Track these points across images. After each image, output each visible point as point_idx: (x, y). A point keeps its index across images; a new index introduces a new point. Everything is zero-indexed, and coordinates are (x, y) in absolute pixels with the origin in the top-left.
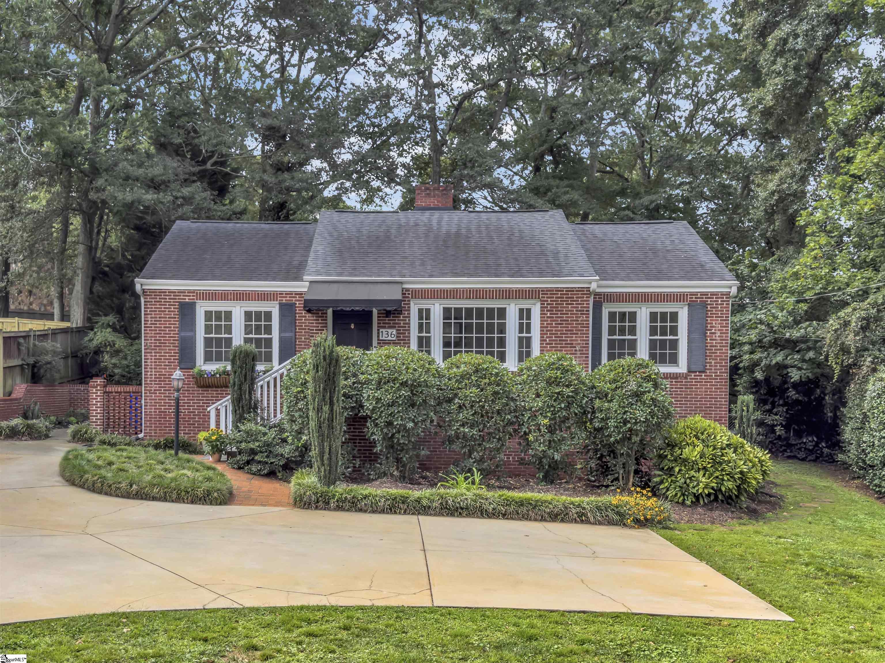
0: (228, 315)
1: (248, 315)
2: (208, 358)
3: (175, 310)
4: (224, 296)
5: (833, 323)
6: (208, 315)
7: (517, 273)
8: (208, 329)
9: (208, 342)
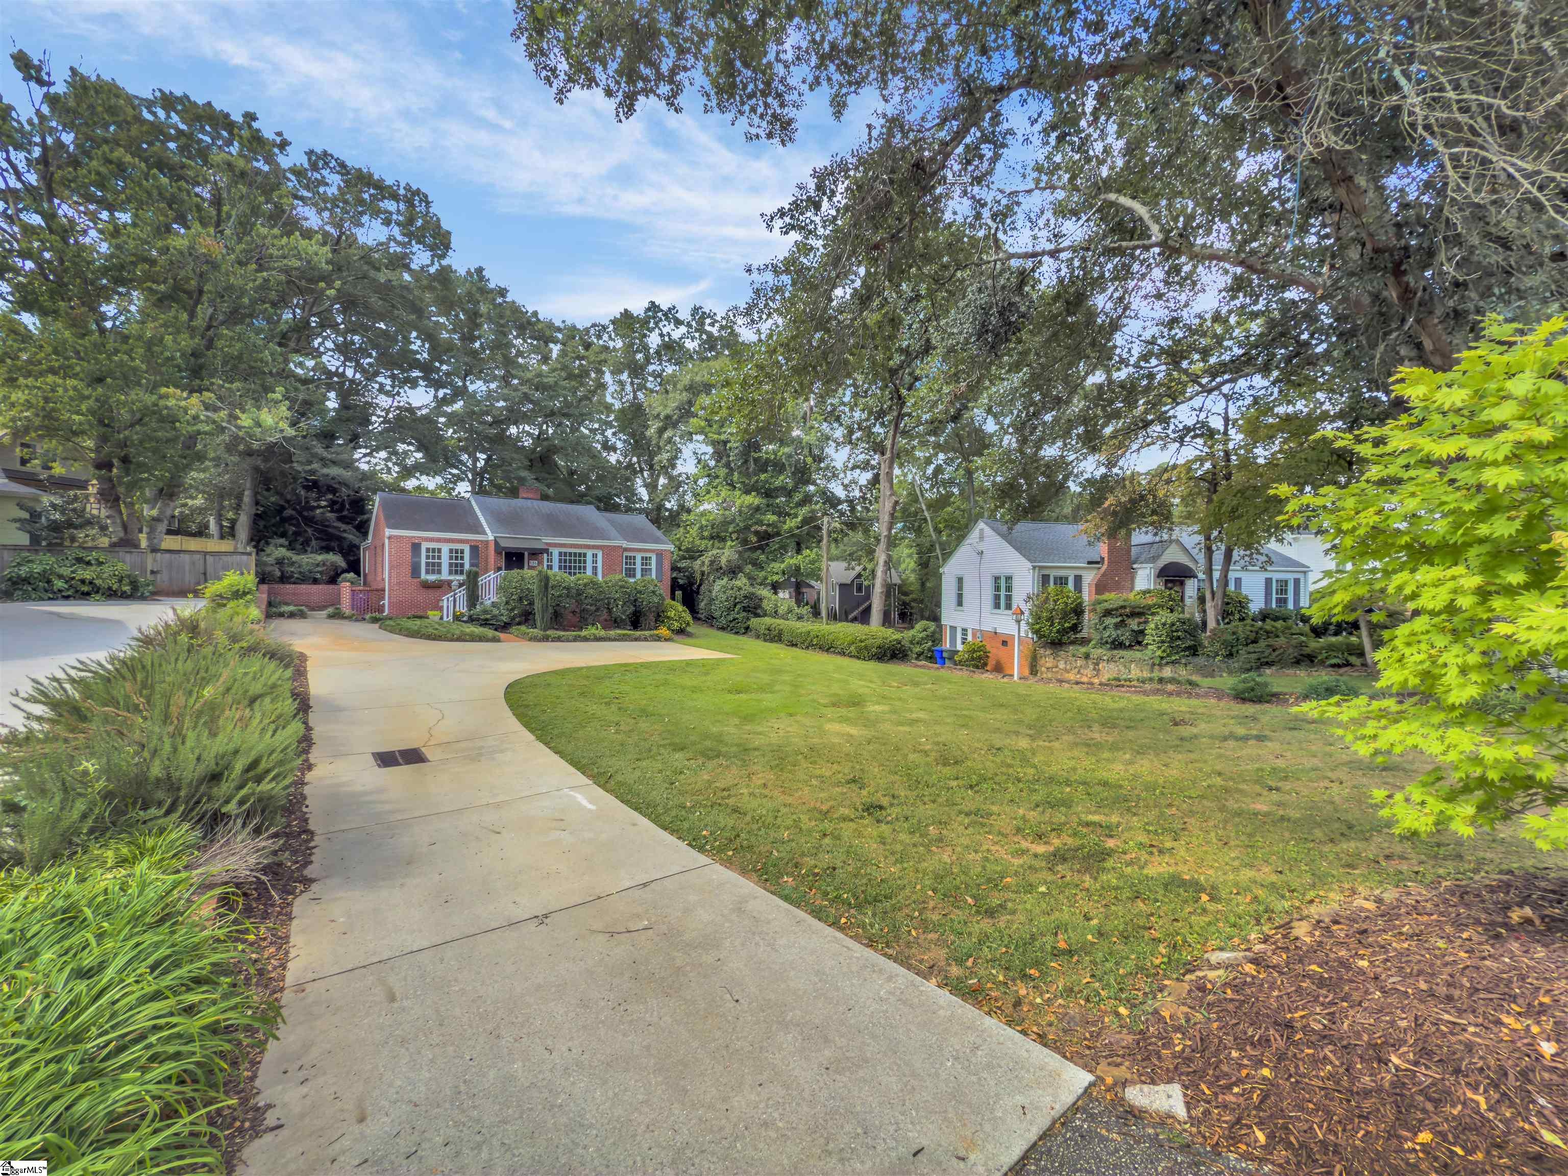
0: (439, 550)
1: (451, 551)
2: (427, 572)
3: (409, 546)
4: (439, 540)
5: (698, 562)
6: (428, 550)
7: (591, 538)
8: (428, 557)
9: (427, 564)
